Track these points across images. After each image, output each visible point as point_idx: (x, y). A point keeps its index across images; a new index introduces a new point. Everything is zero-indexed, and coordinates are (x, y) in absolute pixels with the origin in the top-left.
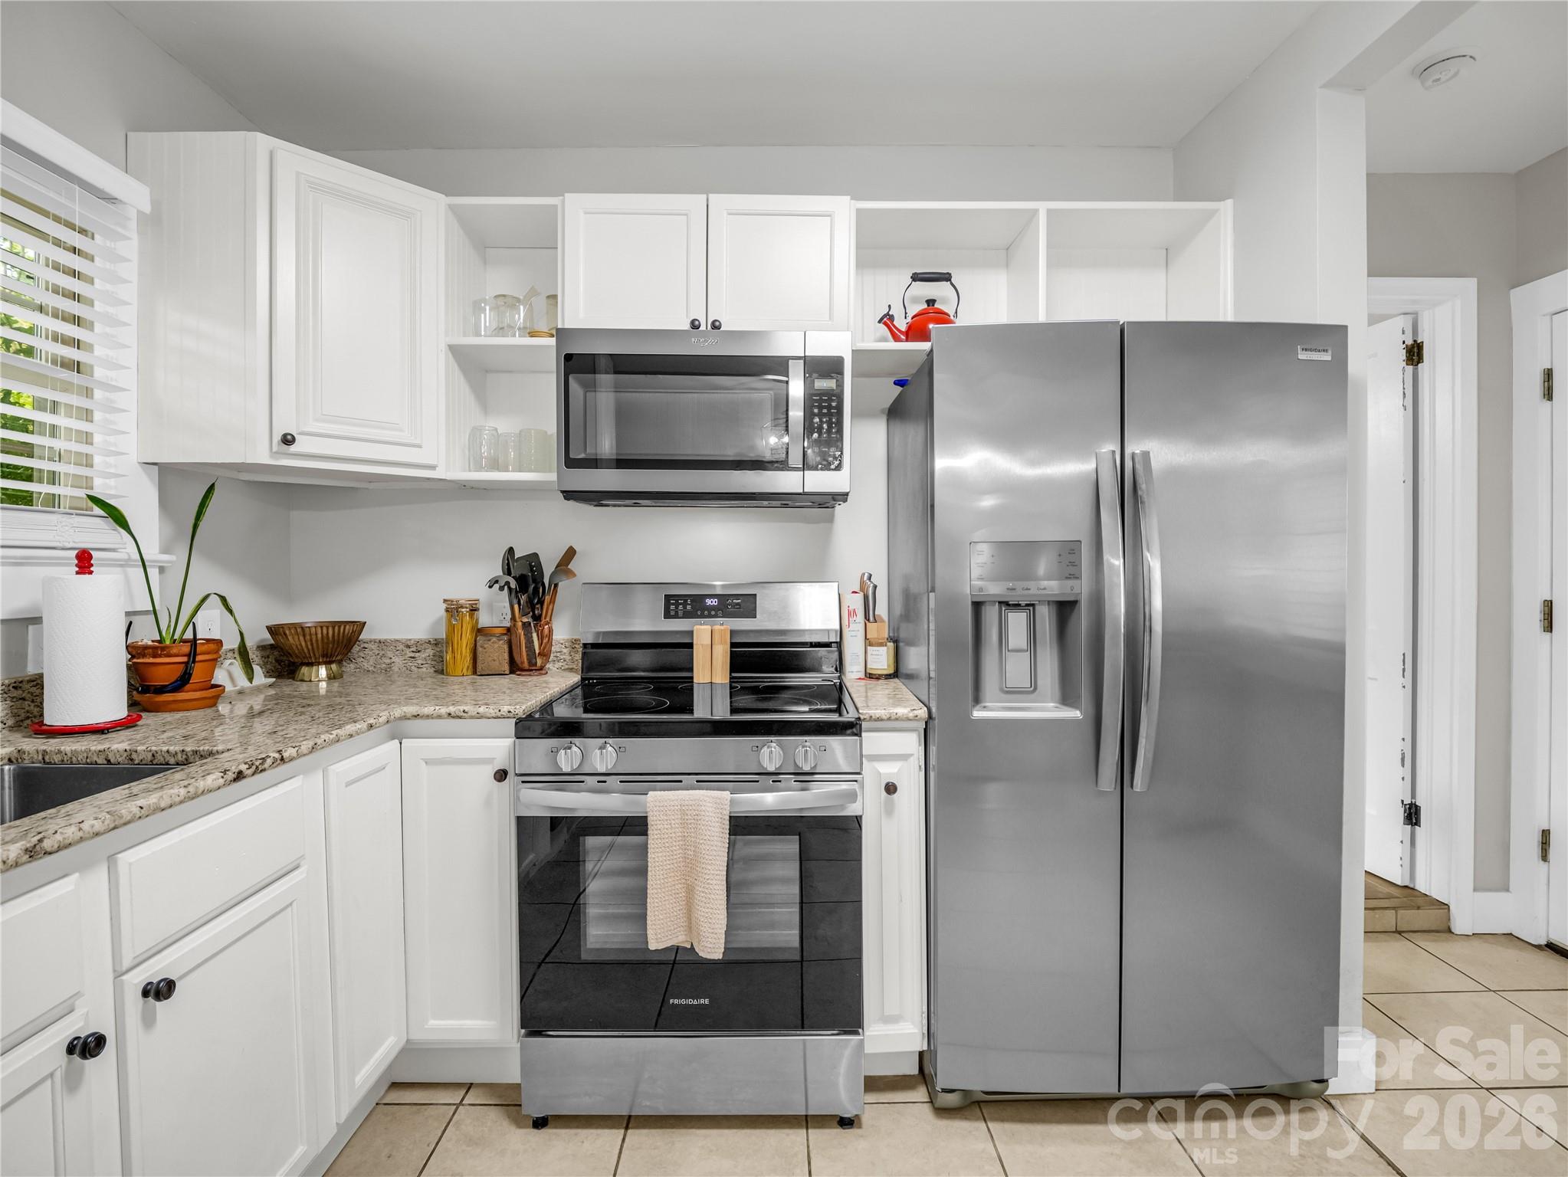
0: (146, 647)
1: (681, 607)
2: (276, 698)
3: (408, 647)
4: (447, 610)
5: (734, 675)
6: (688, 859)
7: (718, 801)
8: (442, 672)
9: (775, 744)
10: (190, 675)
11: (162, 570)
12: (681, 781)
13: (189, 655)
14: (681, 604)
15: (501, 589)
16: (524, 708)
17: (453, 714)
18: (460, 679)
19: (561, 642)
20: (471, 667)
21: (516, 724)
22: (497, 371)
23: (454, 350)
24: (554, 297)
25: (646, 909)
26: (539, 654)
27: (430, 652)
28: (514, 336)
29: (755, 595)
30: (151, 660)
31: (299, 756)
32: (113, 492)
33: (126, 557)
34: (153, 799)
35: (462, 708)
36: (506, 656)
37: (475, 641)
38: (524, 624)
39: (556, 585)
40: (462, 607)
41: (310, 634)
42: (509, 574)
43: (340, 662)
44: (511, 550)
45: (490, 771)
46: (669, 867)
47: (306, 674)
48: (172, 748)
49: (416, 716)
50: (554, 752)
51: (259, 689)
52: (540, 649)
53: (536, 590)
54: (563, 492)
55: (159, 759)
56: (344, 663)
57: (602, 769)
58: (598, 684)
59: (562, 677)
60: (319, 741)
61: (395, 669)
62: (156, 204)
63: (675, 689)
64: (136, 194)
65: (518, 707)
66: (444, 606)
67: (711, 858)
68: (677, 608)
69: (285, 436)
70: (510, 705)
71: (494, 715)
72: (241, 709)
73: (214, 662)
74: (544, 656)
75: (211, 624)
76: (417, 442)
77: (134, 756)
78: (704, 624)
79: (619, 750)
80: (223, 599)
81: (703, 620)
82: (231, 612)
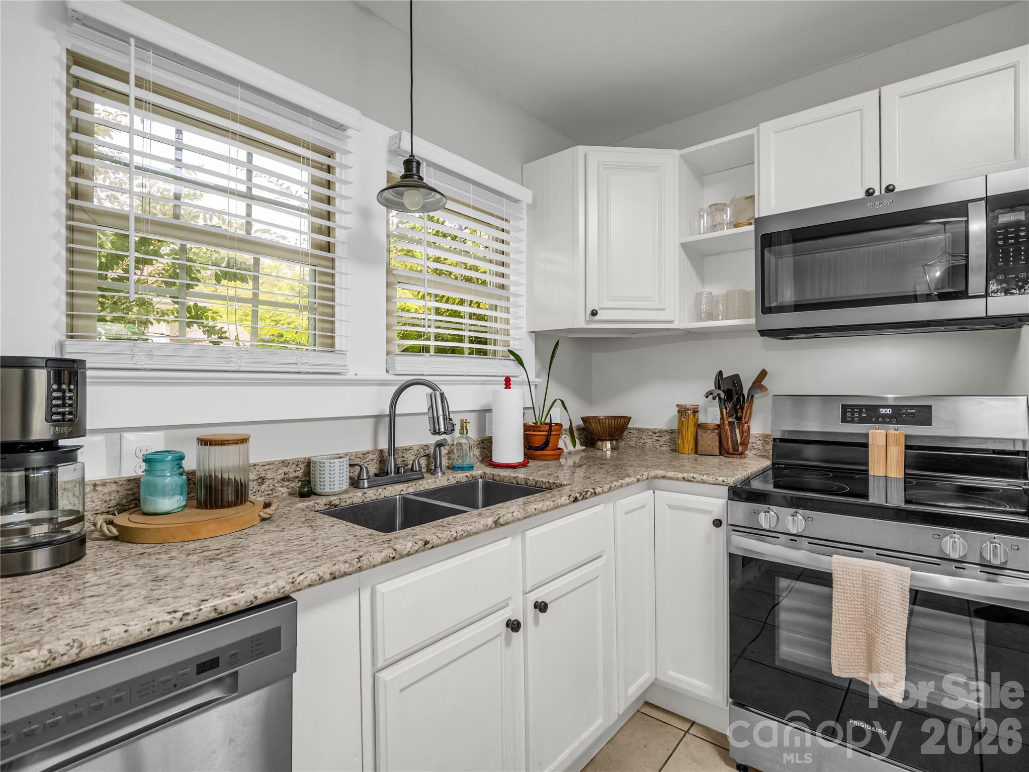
0: (530, 426)
1: (856, 415)
2: (587, 457)
3: (655, 433)
4: (679, 412)
5: (908, 471)
6: (869, 614)
7: (899, 574)
8: (675, 451)
9: (958, 536)
10: (549, 442)
11: (536, 386)
12: (862, 552)
13: (548, 431)
14: (856, 412)
15: (714, 398)
16: (733, 479)
17: (686, 478)
18: (687, 456)
19: (757, 436)
20: (694, 449)
21: (729, 490)
22: (712, 255)
23: (685, 247)
24: (752, 197)
25: (831, 643)
26: (740, 443)
27: (667, 437)
28: (723, 229)
29: (931, 406)
30: (532, 433)
31: (603, 492)
32: (517, 348)
33: (522, 380)
34: (539, 506)
35: (692, 475)
36: (717, 443)
37: (697, 432)
38: (730, 422)
39: (752, 397)
40: (688, 410)
41: (603, 423)
42: (719, 388)
43: (617, 440)
44: (720, 373)
45: (710, 519)
46: (851, 616)
47: (601, 446)
48: (544, 480)
49: (664, 477)
50: (756, 513)
51: (577, 452)
52: (741, 439)
53: (738, 399)
54: (759, 331)
55: (538, 485)
56: (619, 441)
57: (794, 531)
58: (785, 468)
59: (757, 461)
60: (613, 486)
61: (647, 446)
62: (534, 198)
63: (853, 478)
64: (525, 195)
65: (729, 479)
66: (677, 409)
67: (891, 618)
68: (853, 415)
69: (593, 311)
70: (724, 477)
71: (713, 482)
72: (570, 462)
73: (559, 436)
74: (745, 445)
75: (557, 416)
76: (662, 307)
77: (528, 482)
78: (879, 428)
79: (806, 519)
80: (563, 402)
81: (877, 426)
82: (566, 409)
